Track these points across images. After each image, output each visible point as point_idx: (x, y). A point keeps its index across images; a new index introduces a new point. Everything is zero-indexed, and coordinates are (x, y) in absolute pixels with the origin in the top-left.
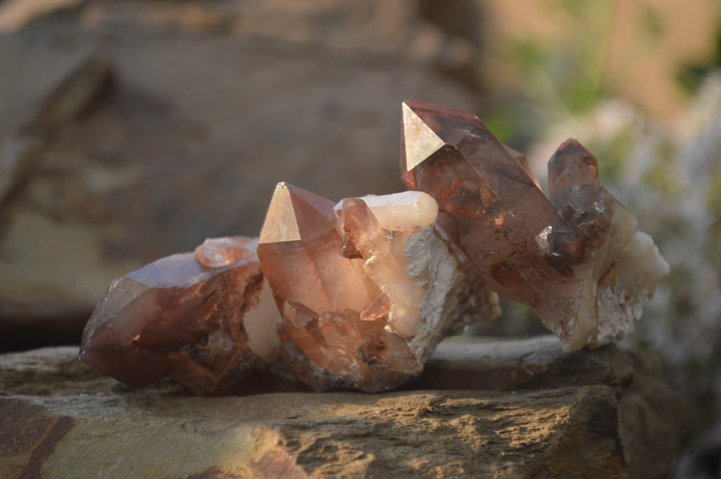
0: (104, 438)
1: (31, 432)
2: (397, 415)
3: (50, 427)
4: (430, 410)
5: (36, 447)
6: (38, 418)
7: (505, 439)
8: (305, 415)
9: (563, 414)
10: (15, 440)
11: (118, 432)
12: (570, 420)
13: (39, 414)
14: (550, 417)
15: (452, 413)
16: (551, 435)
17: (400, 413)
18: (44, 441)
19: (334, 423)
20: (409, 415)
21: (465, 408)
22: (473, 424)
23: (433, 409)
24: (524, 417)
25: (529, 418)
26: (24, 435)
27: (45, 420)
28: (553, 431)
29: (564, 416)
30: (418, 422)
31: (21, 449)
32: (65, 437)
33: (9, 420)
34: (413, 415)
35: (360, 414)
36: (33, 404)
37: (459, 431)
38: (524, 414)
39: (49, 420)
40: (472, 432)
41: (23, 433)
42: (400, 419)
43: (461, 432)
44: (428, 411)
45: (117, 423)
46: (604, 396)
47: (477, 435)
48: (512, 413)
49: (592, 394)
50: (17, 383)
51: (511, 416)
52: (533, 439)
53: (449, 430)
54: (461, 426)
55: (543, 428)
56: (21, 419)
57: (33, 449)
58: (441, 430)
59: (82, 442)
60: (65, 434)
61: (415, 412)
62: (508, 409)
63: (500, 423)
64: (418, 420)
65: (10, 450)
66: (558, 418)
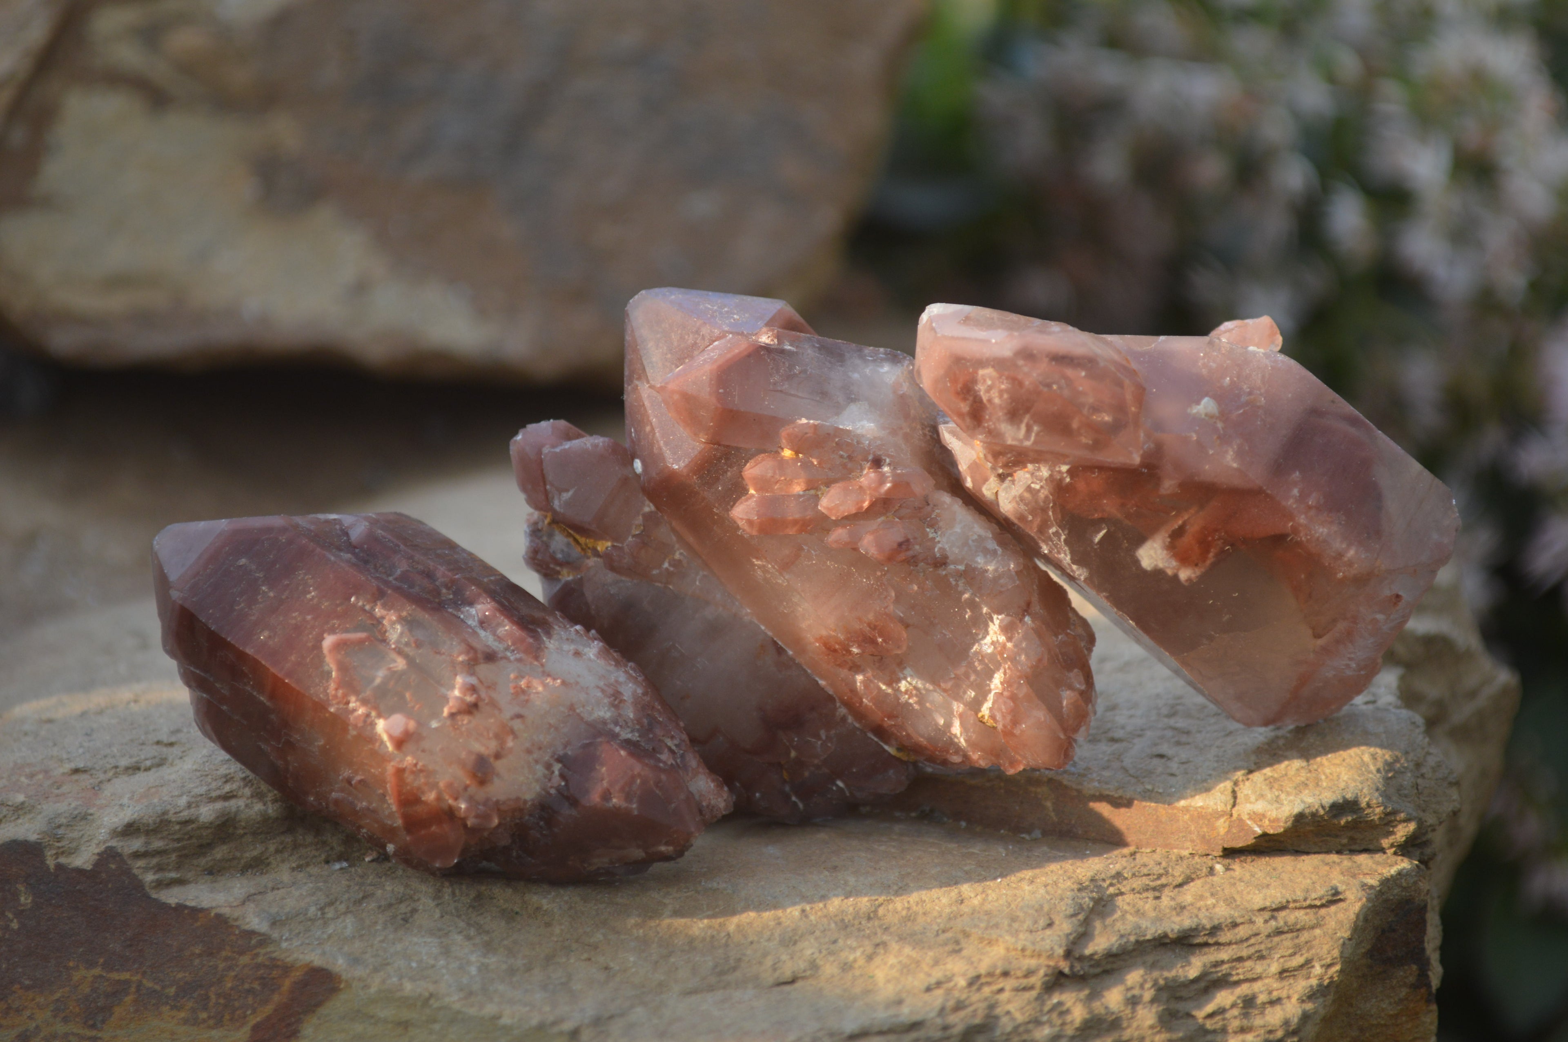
0: (406, 1028)
1: (247, 986)
2: (1001, 990)
3: (287, 984)
4: (1067, 970)
5: (258, 1019)
6: (260, 959)
7: (1214, 1031)
8: (812, 976)
9: (1329, 961)
10: (213, 997)
11: (435, 1021)
12: (1341, 971)
13: (263, 951)
14: (1302, 966)
15: (1109, 967)
16: (1305, 1017)
17: (1009, 984)
18: (275, 1010)
19: (881, 1033)
20: (1025, 989)
21: (1134, 950)
22: (1153, 1001)
23: (1072, 967)
24: (1249, 964)
25: (1259, 968)
26: (232, 989)
27: (277, 967)
28: (1309, 1006)
29: (1329, 966)
30: (1046, 1009)
31: (227, 1017)
32: (323, 1011)
33: (197, 951)
34: (1032, 988)
35: (928, 989)
36: (247, 927)
37: (1125, 1024)
38: (1249, 958)
39: (287, 969)
40: (1152, 1027)
41: (229, 985)
42: (1009, 1001)
43: (1129, 1027)
44: (1061, 974)
45: (432, 1001)
46: (1404, 889)
47: (1159, 1032)
48: (1224, 955)
49: (1383, 894)
50: (201, 846)
51: (1223, 962)
52: (1270, 1032)
53: (1105, 1026)
54: (1128, 1011)
55: (1289, 997)
56: (224, 954)
57: (253, 1020)
58: (1091, 1028)
59: (359, 1028)
60: (319, 1005)
61: (1037, 980)
62: (1217, 944)
63: (1203, 984)
64: (1043, 1004)
65: (204, 1015)
66: (1318, 970)
